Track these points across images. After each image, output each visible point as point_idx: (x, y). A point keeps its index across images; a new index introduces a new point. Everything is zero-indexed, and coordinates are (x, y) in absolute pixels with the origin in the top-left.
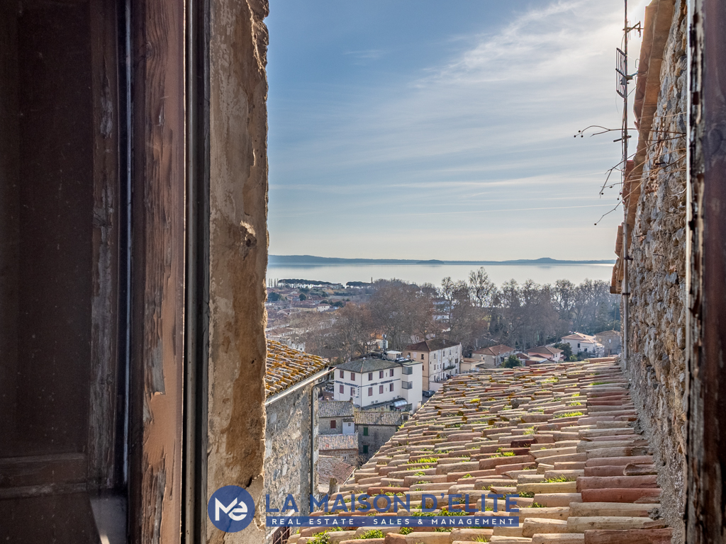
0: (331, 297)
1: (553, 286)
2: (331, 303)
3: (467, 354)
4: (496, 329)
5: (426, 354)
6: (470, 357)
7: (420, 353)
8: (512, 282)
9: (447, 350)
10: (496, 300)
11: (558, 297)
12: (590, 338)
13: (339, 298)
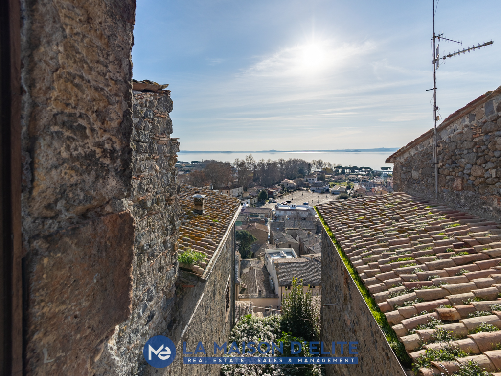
0: (184, 168)
1: (277, 161)
2: (185, 171)
3: (245, 190)
4: (256, 179)
5: (229, 191)
6: (246, 191)
7: (226, 191)
8: (263, 160)
9: (237, 189)
10: (255, 167)
11: (279, 165)
12: (291, 182)
13: (188, 168)
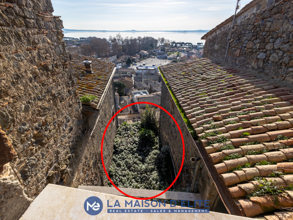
0: (75, 43)
1: (137, 38)
2: (76, 45)
3: (118, 57)
4: (124, 50)
5: (108, 58)
6: (119, 58)
7: (106, 58)
8: (127, 37)
9: (113, 57)
10: (123, 42)
11: (138, 41)
12: (146, 52)
13: (78, 43)
